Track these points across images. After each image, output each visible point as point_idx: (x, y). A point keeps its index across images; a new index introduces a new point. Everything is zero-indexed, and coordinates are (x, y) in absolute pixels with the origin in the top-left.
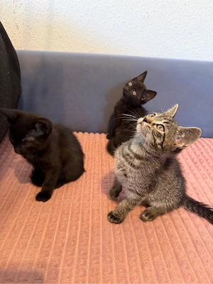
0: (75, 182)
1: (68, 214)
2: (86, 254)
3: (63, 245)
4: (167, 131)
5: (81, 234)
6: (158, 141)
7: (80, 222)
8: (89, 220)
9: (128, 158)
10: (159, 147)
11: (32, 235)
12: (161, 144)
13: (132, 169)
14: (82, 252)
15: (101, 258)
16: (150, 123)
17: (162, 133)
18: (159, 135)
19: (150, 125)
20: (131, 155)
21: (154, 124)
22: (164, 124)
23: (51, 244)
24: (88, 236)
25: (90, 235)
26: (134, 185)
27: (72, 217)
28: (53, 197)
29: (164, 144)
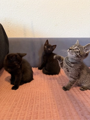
0: (29, 83)
1: (25, 93)
2: (32, 107)
3: (22, 104)
4: (79, 50)
5: (31, 100)
6: (78, 54)
7: (30, 96)
8: (34, 95)
9: (69, 64)
10: (79, 56)
11: (8, 101)
12: (80, 55)
13: (71, 68)
14: (30, 106)
15: (39, 108)
16: (72, 49)
17: (78, 51)
18: (77, 52)
19: (73, 50)
20: (70, 63)
21: (74, 49)
22: (77, 48)
23: (17, 104)
24: (34, 100)
25: (35, 100)
26: (72, 75)
27: (27, 94)
28: (19, 88)
29: (81, 54)
